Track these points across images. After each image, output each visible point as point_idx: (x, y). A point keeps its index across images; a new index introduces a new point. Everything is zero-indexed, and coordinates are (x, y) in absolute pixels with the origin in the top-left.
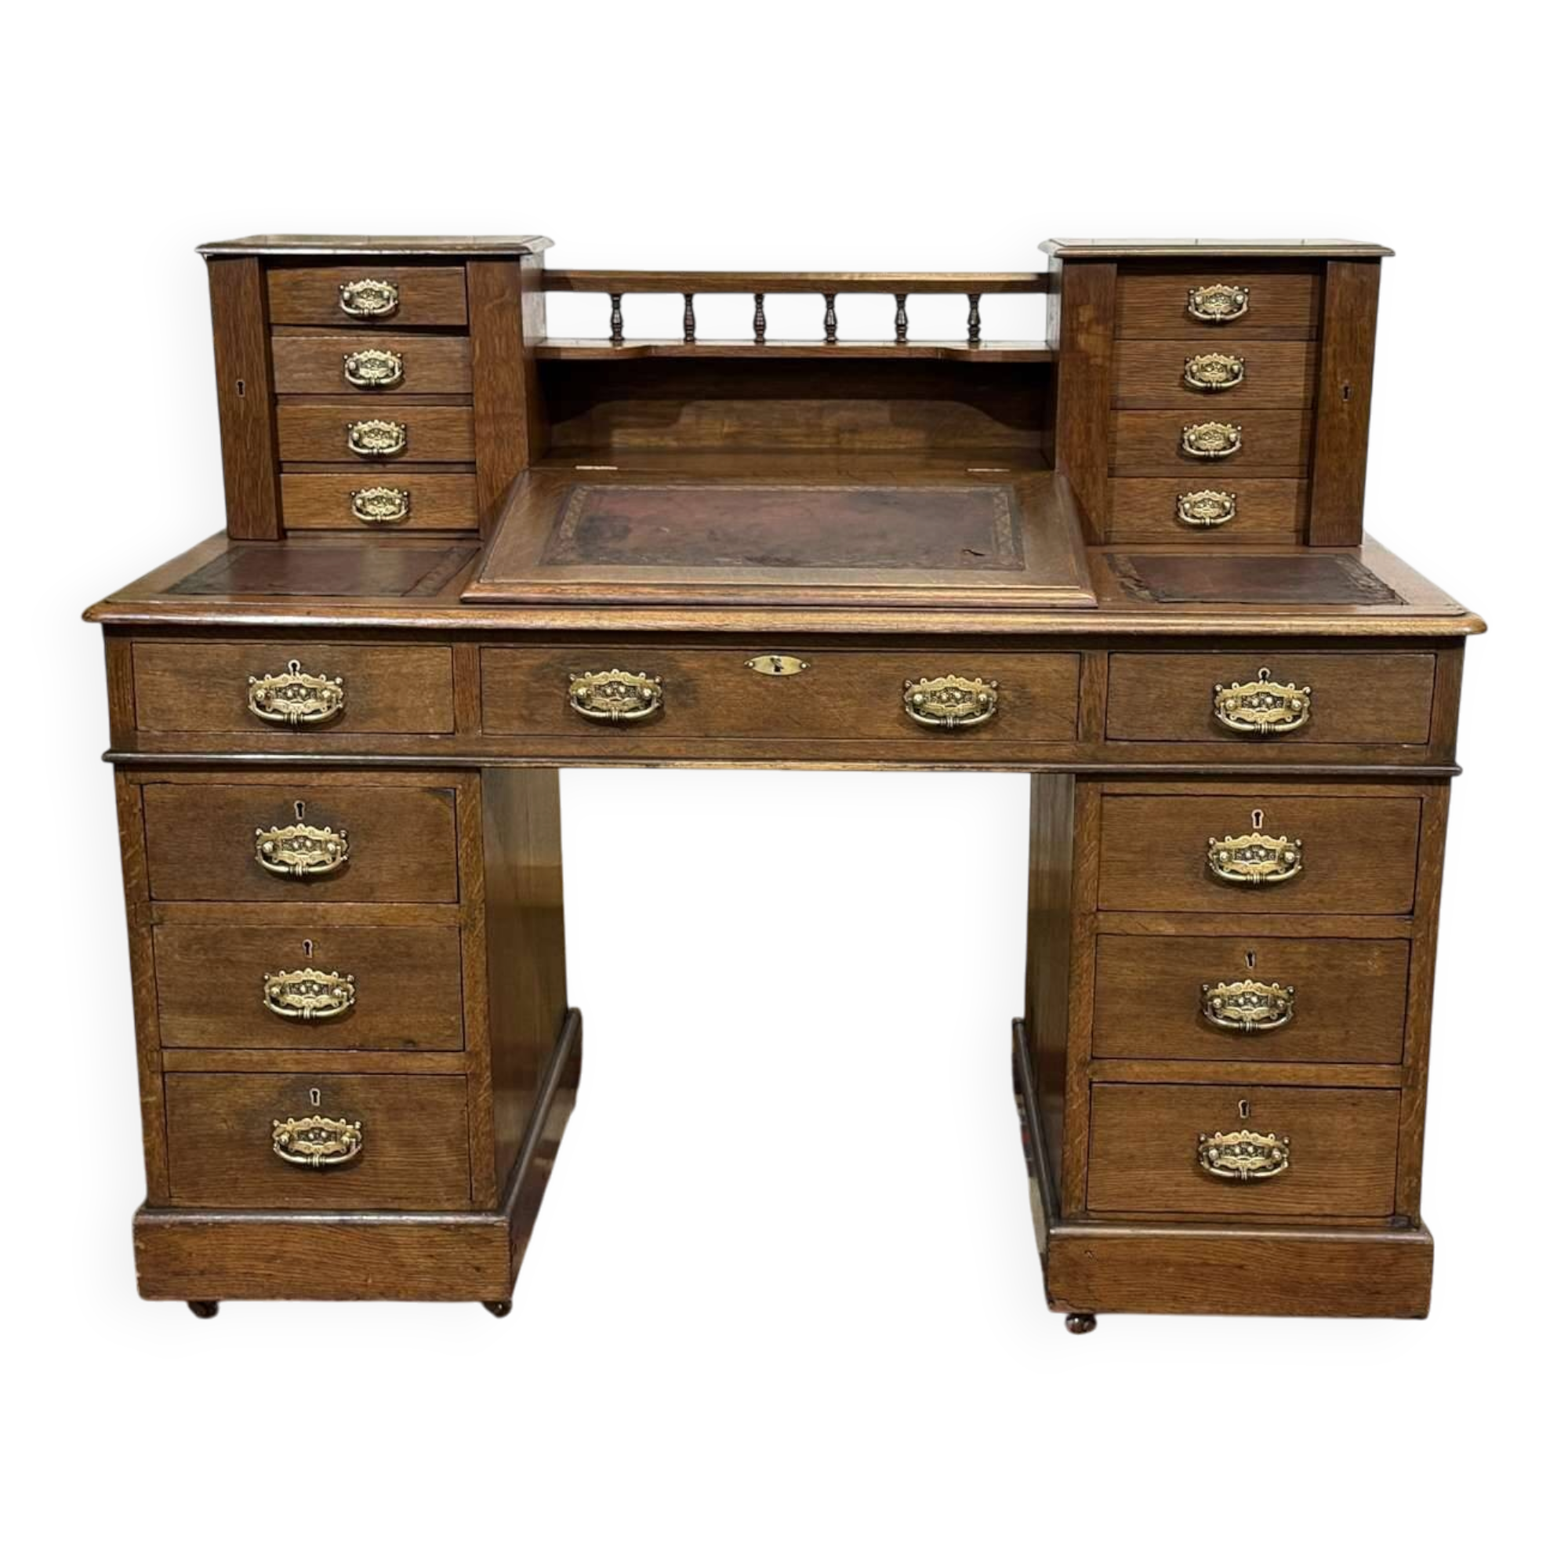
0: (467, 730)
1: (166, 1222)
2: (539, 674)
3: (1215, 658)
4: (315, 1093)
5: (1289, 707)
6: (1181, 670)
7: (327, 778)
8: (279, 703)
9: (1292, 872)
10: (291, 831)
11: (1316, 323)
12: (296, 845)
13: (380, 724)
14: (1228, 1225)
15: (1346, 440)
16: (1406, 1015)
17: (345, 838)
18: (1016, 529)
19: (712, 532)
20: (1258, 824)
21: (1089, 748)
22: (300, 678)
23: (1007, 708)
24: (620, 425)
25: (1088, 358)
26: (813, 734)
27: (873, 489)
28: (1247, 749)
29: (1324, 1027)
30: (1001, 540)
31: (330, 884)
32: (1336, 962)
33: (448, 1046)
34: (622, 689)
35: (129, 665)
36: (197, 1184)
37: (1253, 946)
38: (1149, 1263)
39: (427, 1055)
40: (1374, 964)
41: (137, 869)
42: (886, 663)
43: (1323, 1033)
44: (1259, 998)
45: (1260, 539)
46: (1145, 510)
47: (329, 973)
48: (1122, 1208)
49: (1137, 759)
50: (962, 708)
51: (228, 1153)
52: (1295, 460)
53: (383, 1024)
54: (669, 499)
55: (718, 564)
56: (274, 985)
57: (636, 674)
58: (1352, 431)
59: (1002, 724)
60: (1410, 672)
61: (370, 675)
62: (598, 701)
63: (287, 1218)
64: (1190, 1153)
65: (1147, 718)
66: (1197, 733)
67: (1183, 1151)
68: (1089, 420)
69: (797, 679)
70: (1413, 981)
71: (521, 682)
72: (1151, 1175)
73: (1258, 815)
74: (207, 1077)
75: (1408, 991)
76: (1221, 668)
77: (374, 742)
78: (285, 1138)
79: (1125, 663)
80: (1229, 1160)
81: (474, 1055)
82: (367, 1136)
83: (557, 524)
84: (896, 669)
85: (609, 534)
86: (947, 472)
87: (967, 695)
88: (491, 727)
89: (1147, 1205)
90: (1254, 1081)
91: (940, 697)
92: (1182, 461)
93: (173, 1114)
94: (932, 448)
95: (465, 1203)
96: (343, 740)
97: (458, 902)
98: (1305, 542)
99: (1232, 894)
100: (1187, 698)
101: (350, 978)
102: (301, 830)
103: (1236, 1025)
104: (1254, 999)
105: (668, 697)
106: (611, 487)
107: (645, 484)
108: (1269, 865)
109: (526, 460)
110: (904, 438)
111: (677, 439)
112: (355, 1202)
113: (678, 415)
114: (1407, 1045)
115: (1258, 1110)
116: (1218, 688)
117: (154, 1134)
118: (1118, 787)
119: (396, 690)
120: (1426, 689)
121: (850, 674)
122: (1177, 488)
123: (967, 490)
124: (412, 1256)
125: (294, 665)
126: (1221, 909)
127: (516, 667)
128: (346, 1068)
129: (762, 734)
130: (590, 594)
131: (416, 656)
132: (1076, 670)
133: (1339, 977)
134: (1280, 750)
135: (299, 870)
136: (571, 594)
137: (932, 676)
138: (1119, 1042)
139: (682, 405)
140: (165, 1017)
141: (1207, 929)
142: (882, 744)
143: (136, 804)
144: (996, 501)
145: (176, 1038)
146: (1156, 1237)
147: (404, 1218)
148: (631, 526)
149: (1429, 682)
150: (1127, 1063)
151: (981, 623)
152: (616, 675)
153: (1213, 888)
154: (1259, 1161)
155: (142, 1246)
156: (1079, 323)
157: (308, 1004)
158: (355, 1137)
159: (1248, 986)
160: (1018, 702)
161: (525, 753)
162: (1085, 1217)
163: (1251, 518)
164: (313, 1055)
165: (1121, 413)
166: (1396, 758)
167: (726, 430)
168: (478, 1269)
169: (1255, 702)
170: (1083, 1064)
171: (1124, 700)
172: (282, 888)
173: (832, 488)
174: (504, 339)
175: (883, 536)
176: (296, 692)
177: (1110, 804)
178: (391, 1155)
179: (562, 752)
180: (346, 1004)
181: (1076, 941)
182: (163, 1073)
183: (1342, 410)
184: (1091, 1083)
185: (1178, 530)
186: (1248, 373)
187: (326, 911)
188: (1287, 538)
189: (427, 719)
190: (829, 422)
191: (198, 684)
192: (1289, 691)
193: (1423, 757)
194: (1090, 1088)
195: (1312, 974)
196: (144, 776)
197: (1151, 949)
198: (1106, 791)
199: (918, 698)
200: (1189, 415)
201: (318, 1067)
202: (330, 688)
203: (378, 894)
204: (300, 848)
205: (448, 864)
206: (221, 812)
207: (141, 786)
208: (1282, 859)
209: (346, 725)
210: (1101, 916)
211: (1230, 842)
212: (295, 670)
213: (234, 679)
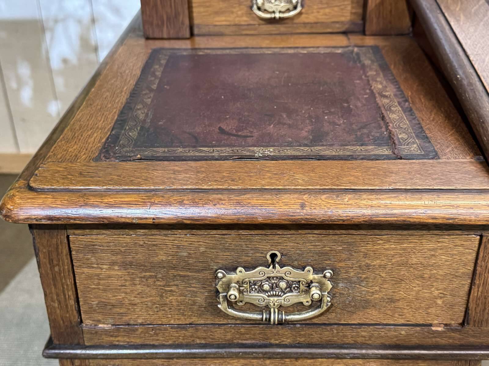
0: (479, 323)
22: (279, 271)
35: (67, 261)
61: (368, 266)
77: (363, 333)
96: (328, 333)
125: (273, 256)
176: (274, 286)
189: (432, 310)
212: (273, 261)
213: (198, 271)
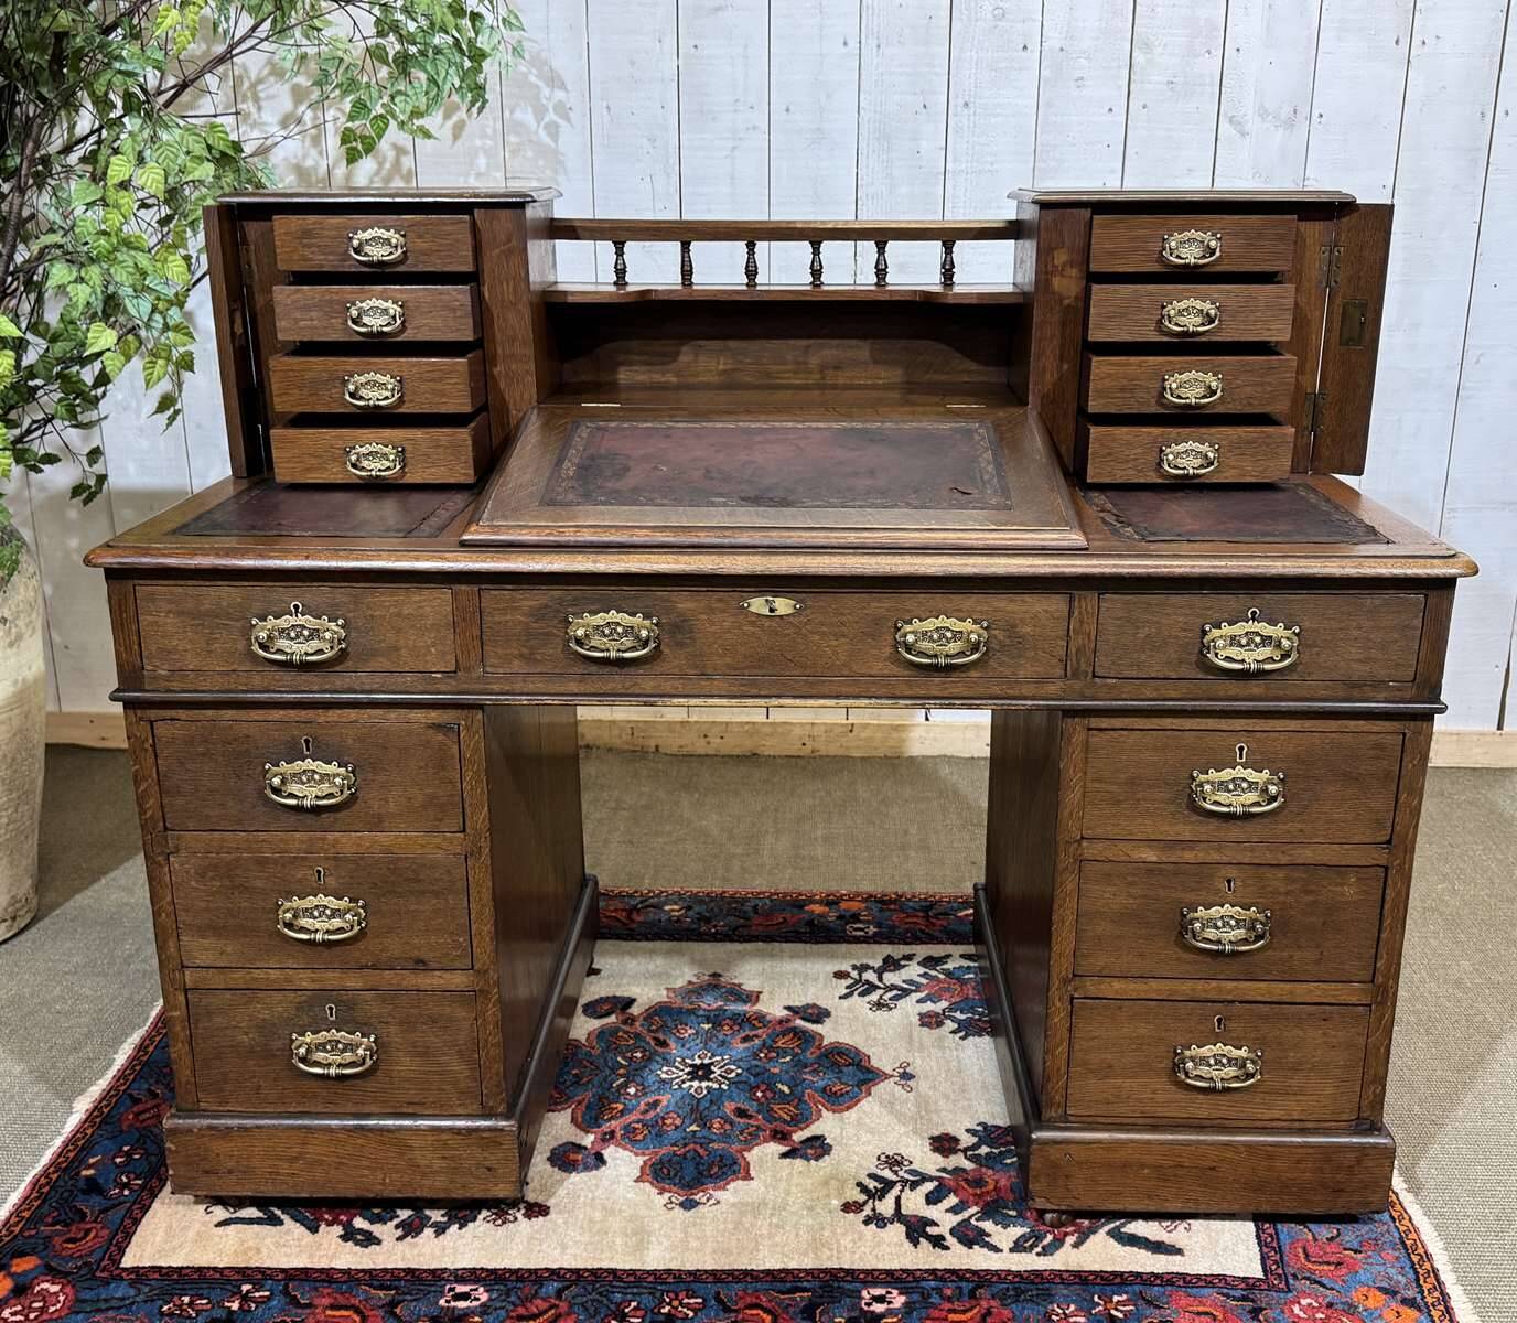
0: (468, 669)
1: (194, 1126)
2: (539, 614)
3: (1205, 598)
4: (331, 1009)
5: (1279, 646)
6: (1169, 611)
7: (333, 715)
8: (283, 643)
9: (1275, 805)
10: (299, 765)
12: (304, 779)
13: (382, 663)
14: (1201, 1128)
16: (1379, 937)
17: (352, 772)
18: (999, 466)
19: (708, 471)
20: (1241, 757)
21: (1077, 684)
22: (301, 620)
23: (997, 647)
24: (623, 364)
25: (1061, 298)
26: (807, 673)
27: (859, 425)
28: (1233, 687)
29: (1299, 947)
30: (986, 477)
31: (340, 815)
32: (1314, 887)
33: (457, 965)
34: (620, 630)
35: (133, 608)
36: (222, 1090)
37: (1232, 872)
38: (1125, 1165)
39: (438, 973)
40: (1350, 891)
41: (151, 802)
42: (881, 604)
43: (1298, 954)
44: (1237, 921)
47: (341, 899)
48: (1099, 1113)
49: (1124, 696)
50: (954, 647)
51: (251, 1062)
53: (394, 947)
54: (668, 436)
55: (713, 504)
56: (287, 911)
57: (633, 614)
59: (992, 662)
60: (1399, 612)
61: (372, 616)
62: (596, 641)
63: (307, 1122)
64: (1167, 1064)
65: (1136, 655)
66: (1185, 671)
67: (1160, 1062)
69: (791, 619)
70: (1386, 907)
71: (520, 622)
72: (1128, 1083)
73: (1241, 749)
74: (228, 995)
75: (1381, 914)
76: (1210, 608)
77: (377, 681)
78: (302, 1051)
79: (1114, 603)
80: (1204, 1070)
81: (483, 973)
82: (381, 1047)
83: (559, 462)
84: (888, 610)
85: (608, 473)
86: (928, 408)
87: (957, 635)
88: (492, 666)
89: (1122, 1110)
90: (1230, 997)
91: (931, 637)
93: (196, 1028)
94: (908, 383)
95: (475, 1107)
96: (348, 680)
97: (464, 831)
99: (1214, 823)
100: (1176, 637)
101: (361, 903)
102: (309, 764)
103: (1215, 947)
104: (1233, 922)
105: (665, 638)
106: (613, 424)
107: (646, 421)
108: (1252, 797)
109: (535, 396)
110: (883, 374)
111: (677, 376)
112: (374, 1109)
113: (678, 354)
114: (1379, 965)
115: (1232, 1025)
116: (1207, 628)
117: (180, 1045)
118: (1105, 723)
119: (399, 631)
120: (1415, 628)
121: (842, 614)
123: (948, 426)
124: (424, 1158)
125: (296, 607)
126: (1204, 837)
127: (516, 608)
128: (359, 985)
129: (756, 672)
130: (587, 536)
131: (417, 598)
132: (1065, 609)
133: (1315, 902)
134: (1267, 688)
135: (307, 803)
136: (569, 536)
137: (923, 617)
138: (1101, 961)
139: (682, 345)
140: (185, 939)
141: (1189, 856)
142: (874, 682)
143: (147, 740)
144: (977, 437)
145: (196, 958)
146: (1132, 1141)
147: (419, 1123)
148: (631, 463)
149: (1418, 622)
150: (1108, 980)
151: (974, 566)
152: (613, 616)
153: (1195, 818)
154: (1232, 1071)
155: (173, 1148)
156: (1053, 266)
157: (320, 928)
158: (370, 1049)
159: (1227, 909)
160: (1008, 642)
161: (525, 690)
162: (1065, 1122)
164: (330, 974)
166: (1382, 696)
167: (721, 367)
168: (489, 1169)
169: (1244, 641)
170: (1066, 981)
171: (1112, 639)
172: (293, 818)
173: (821, 425)
174: (511, 283)
175: (872, 473)
176: (298, 633)
177: (1097, 739)
178: (405, 1065)
179: (562, 689)
180: (357, 928)
181: (1061, 866)
182: (186, 991)
184: (1072, 998)
186: (1224, 317)
187: (335, 840)
189: (428, 658)
190: (814, 361)
191: (202, 625)
192: (1278, 631)
193: (1408, 695)
194: (1071, 1003)
195: (1290, 899)
196: (153, 714)
197: (1135, 875)
198: (1093, 726)
199: (910, 638)
201: (334, 984)
202: (333, 629)
203: (386, 824)
204: (309, 781)
205: (452, 795)
206: (230, 748)
207: (151, 723)
208: (1265, 790)
209: (349, 664)
210: (1084, 844)
211: (1213, 775)
212: (297, 612)
213: (237, 620)
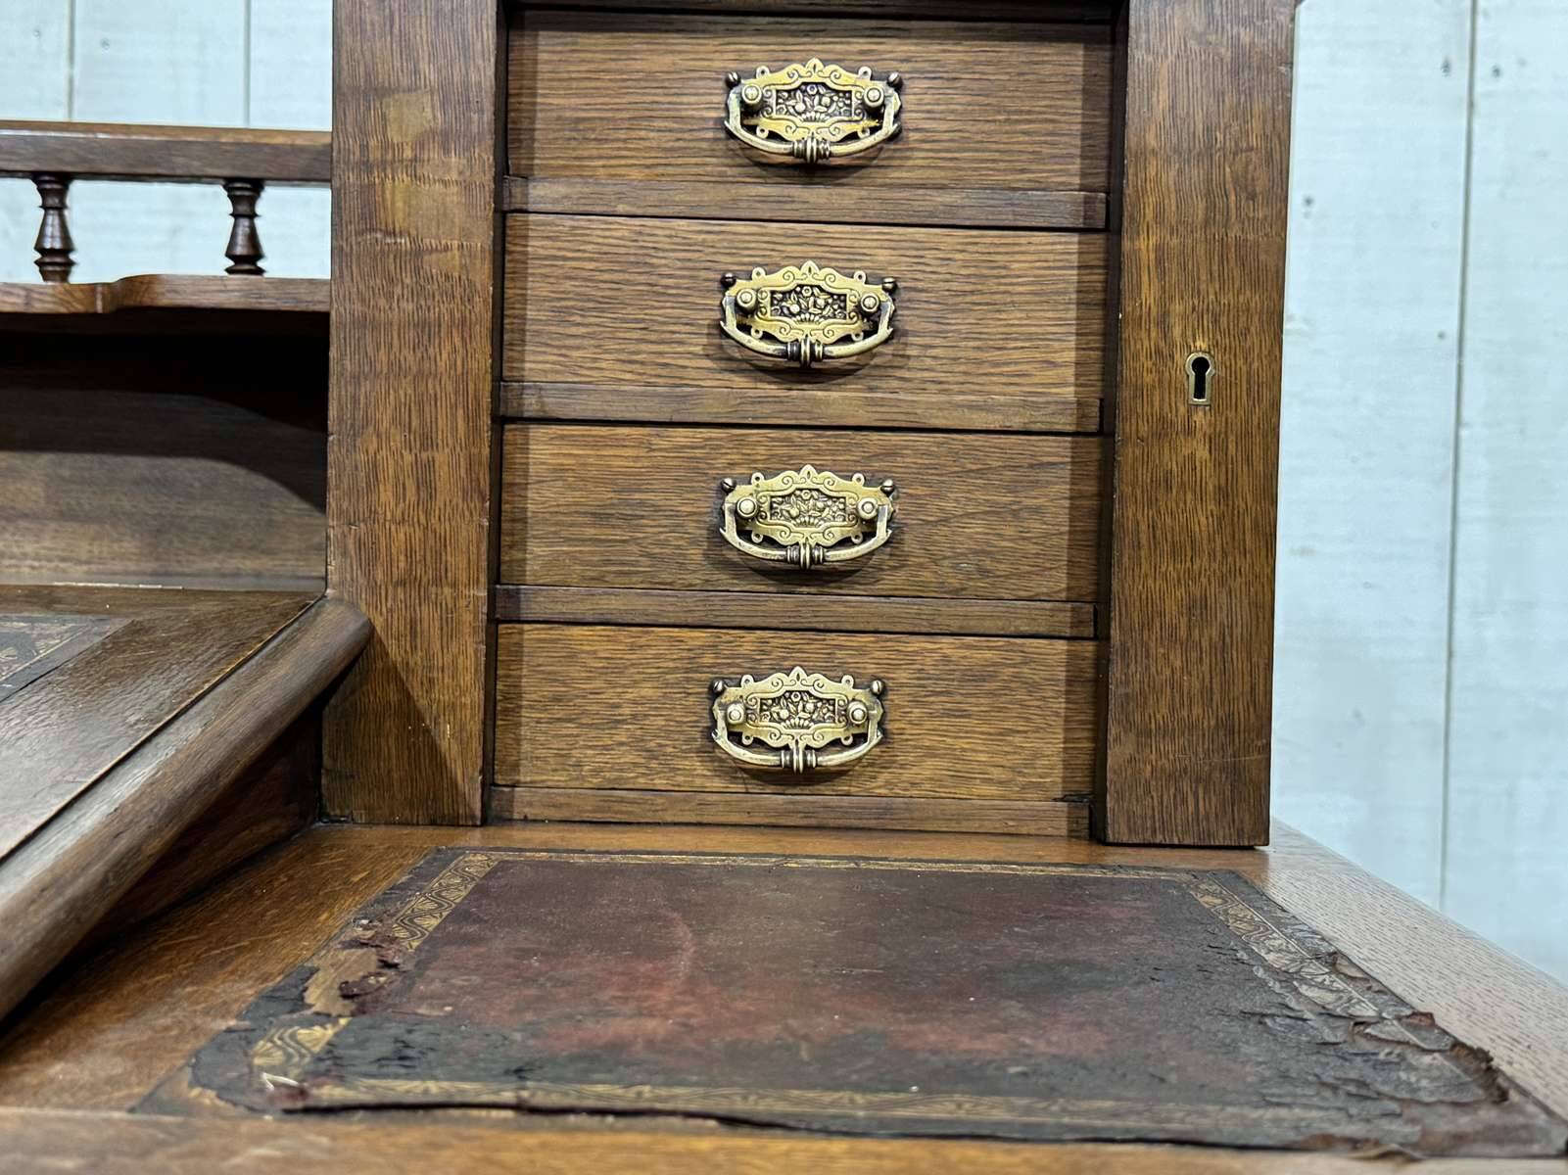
11: (1100, 181)
15: (1202, 522)
25: (418, 253)
45: (958, 818)
46: (618, 722)
52: (1058, 581)
58: (1224, 493)
68: (427, 441)
92: (723, 578)
98: (1094, 830)
122: (708, 659)
156: (386, 145)
163: (931, 752)
165: (537, 432)
183: (1190, 431)
185: (717, 784)
186: (908, 321)
188: (1036, 816)
200: (741, 443)
